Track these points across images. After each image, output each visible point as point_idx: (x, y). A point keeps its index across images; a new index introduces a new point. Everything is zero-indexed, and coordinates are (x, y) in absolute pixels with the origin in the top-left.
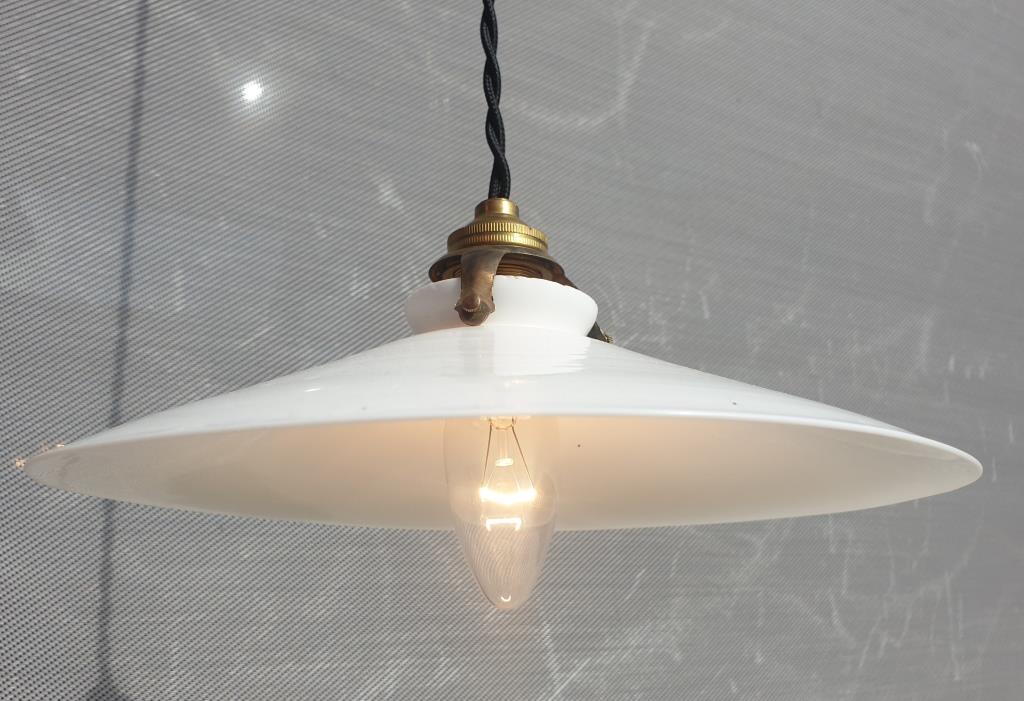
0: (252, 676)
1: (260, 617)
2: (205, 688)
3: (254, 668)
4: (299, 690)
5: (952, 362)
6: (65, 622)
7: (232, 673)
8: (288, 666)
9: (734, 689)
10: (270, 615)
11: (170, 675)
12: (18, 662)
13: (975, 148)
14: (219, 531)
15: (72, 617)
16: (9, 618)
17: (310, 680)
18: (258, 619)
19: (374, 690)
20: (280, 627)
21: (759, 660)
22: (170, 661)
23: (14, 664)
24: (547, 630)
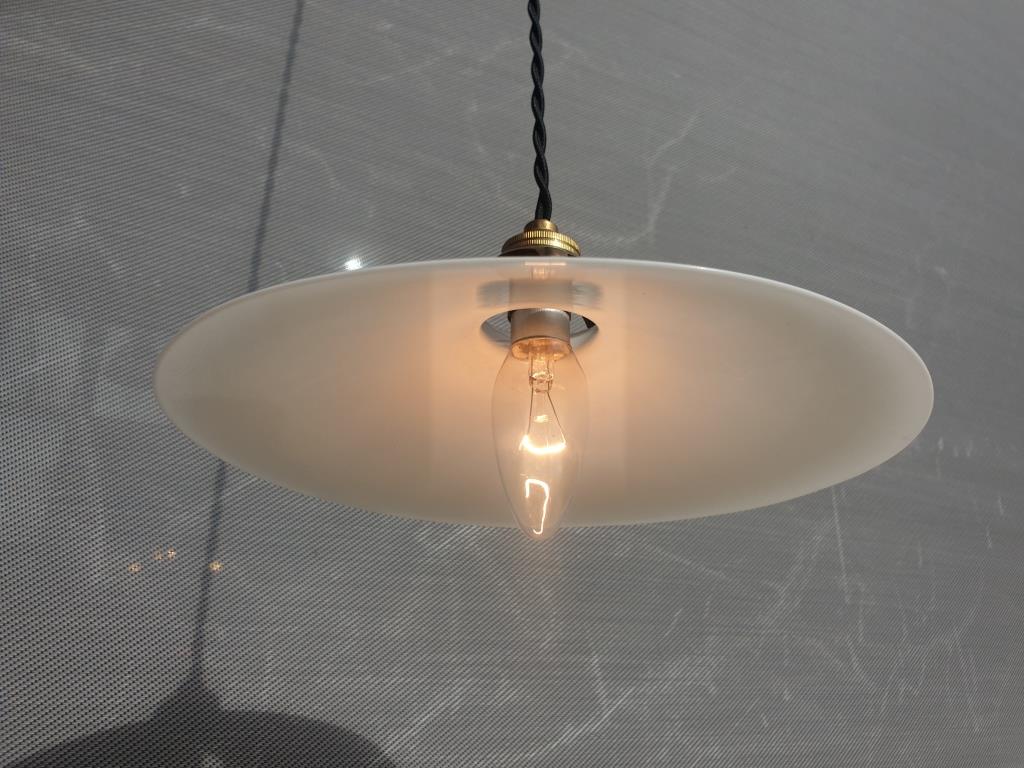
0: (335, 686)
1: (345, 632)
2: (293, 694)
3: (337, 679)
4: (376, 701)
5: (941, 442)
6: (177, 627)
7: (318, 681)
8: (367, 679)
9: (766, 724)
10: (353, 632)
11: (263, 681)
12: (132, 662)
13: (943, 271)
14: (313, 555)
15: (182, 623)
16: (129, 621)
17: (386, 693)
18: (342, 635)
19: (441, 705)
20: (361, 643)
21: (787, 698)
22: (264, 668)
23: (129, 664)
24: (595, 660)
